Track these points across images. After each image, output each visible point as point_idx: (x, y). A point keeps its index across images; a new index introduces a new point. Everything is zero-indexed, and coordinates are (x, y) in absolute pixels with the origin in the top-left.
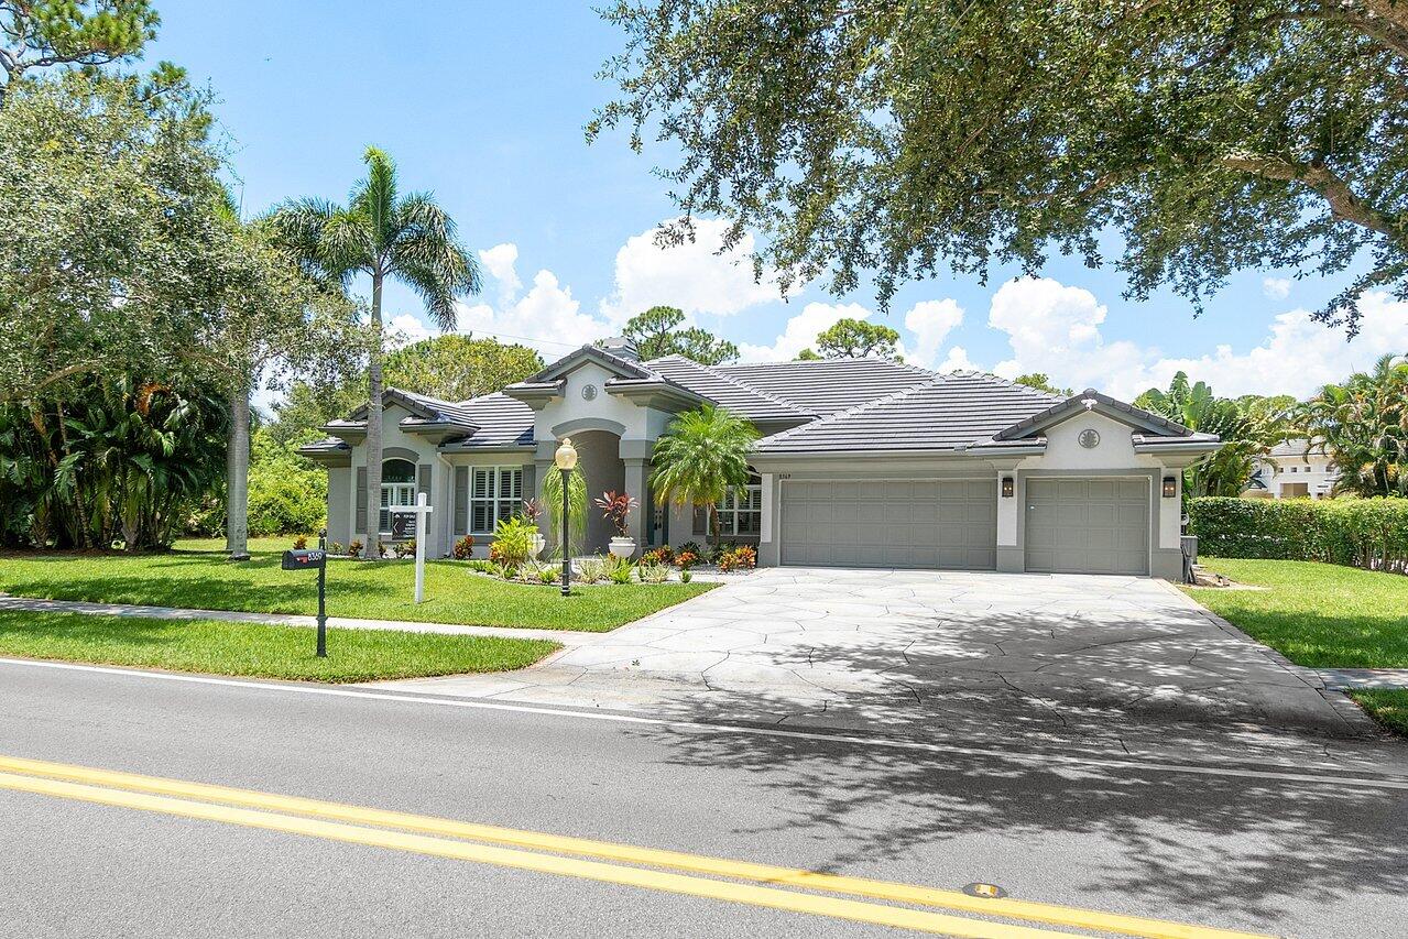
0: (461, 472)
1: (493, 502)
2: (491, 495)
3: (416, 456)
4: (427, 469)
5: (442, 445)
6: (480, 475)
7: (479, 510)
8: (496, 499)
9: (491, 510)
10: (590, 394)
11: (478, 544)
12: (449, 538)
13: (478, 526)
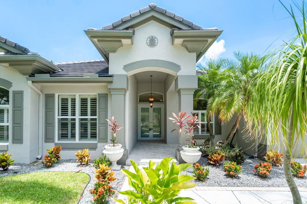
0: (49, 98)
1: (74, 119)
2: (74, 114)
3: (10, 84)
4: (19, 94)
5: (32, 75)
6: (64, 101)
7: (63, 125)
8: (78, 117)
9: (73, 125)
10: (152, 42)
11: (64, 149)
12: (40, 146)
13: (63, 136)
